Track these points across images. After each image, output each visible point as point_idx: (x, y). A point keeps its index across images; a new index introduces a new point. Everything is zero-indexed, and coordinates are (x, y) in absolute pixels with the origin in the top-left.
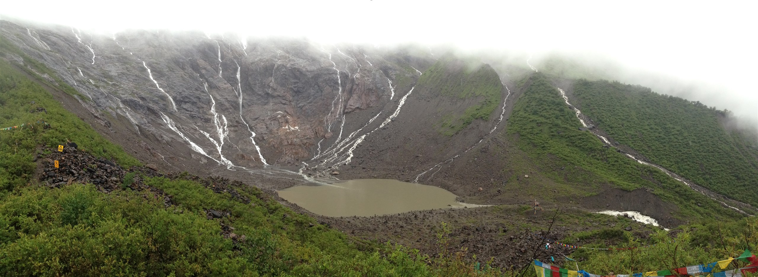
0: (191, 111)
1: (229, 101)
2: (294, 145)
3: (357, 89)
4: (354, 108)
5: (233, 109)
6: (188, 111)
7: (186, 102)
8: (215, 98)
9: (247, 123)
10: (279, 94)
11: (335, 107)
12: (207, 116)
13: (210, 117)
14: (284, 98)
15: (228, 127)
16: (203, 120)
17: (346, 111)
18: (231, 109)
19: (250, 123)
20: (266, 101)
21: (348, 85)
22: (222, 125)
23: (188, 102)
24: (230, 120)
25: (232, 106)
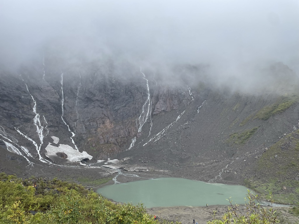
0: (9, 110)
1: (51, 103)
2: (110, 143)
3: (163, 95)
4: (161, 110)
5: (54, 110)
8: (36, 99)
9: (68, 124)
10: (97, 98)
11: (145, 111)
12: (27, 116)
13: (30, 117)
14: (101, 102)
15: (49, 127)
16: (22, 120)
17: (154, 113)
18: (52, 110)
19: (70, 124)
21: (155, 92)
22: (42, 125)
23: (7, 101)
24: (51, 121)
25: (54, 107)
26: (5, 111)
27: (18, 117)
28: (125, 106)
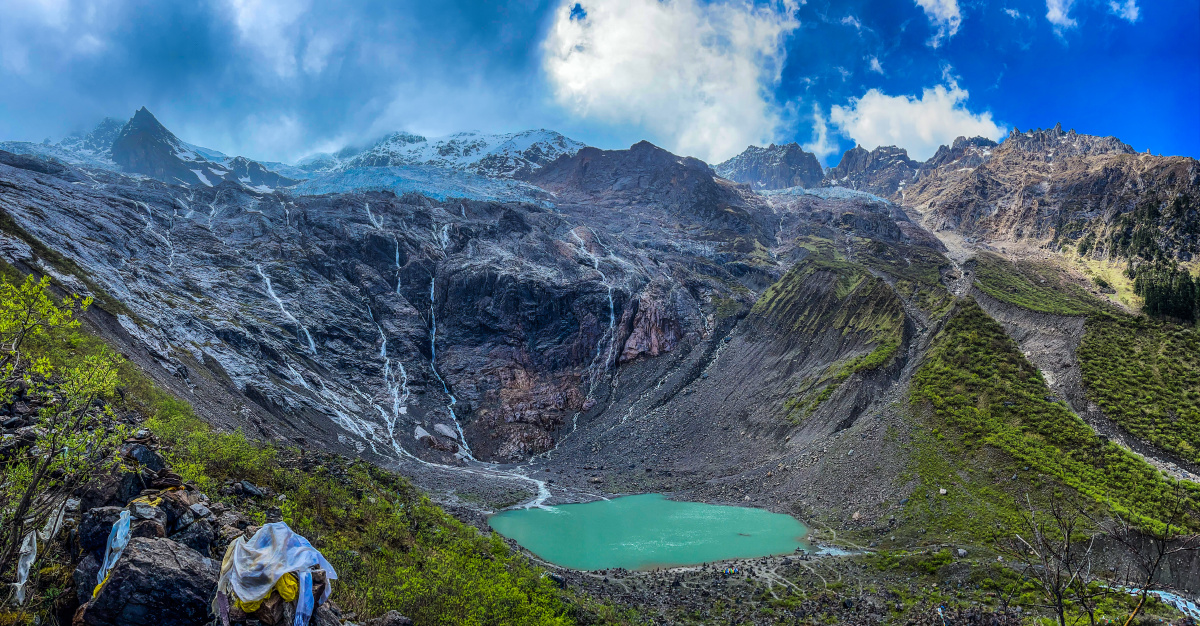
0: (342, 354)
1: (411, 338)
2: (527, 422)
3: (643, 320)
4: (637, 353)
5: (418, 350)
6: (336, 353)
7: (332, 338)
8: (386, 331)
9: (443, 378)
10: (501, 326)
11: (602, 353)
12: (372, 363)
13: (376, 365)
14: (511, 334)
15: (408, 384)
16: (363, 371)
17: (623, 358)
18: (414, 350)
19: (448, 377)
20: (479, 339)
21: (626, 312)
22: (397, 380)
23: (338, 337)
24: (412, 372)
25: (417, 345)
26: (335, 355)
27: (356, 366)
28: (560, 342)
